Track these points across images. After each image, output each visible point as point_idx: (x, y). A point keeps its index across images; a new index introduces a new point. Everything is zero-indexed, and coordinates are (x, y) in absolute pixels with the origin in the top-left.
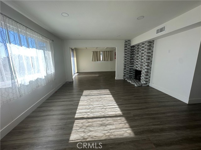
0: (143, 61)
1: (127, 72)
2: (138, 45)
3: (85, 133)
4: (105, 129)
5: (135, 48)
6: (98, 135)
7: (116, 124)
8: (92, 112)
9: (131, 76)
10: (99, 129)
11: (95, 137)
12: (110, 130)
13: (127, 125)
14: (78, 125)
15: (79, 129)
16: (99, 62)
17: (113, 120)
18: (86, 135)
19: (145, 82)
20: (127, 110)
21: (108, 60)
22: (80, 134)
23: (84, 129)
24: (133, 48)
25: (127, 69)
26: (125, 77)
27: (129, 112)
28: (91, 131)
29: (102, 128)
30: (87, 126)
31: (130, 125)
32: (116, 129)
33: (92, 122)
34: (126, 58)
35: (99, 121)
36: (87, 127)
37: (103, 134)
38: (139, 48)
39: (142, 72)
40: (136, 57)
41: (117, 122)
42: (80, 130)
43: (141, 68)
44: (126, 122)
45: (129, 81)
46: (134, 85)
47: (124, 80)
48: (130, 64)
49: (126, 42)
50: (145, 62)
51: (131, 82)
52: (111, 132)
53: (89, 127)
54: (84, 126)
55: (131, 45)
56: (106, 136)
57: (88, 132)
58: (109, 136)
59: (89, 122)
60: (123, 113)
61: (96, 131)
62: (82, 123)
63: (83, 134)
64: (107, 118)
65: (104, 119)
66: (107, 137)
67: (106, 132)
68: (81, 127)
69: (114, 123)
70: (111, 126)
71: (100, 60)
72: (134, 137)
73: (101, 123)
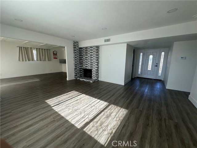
0: (92, 61)
1: (78, 71)
2: (86, 48)
3: (106, 130)
4: (113, 118)
5: (82, 50)
6: (115, 124)
7: (114, 111)
8: (88, 114)
9: (81, 75)
10: (109, 120)
11: (115, 127)
12: (116, 116)
13: (119, 108)
14: (91, 131)
15: (98, 132)
16: (31, 62)
17: (109, 110)
18: (108, 131)
19: (96, 78)
20: (107, 99)
21: (45, 60)
22: (104, 134)
23: (101, 129)
24: (80, 50)
25: (78, 69)
26: (77, 77)
27: (110, 100)
28: (107, 126)
29: (110, 119)
30: (99, 125)
31: (119, 106)
32: (117, 113)
33: (99, 120)
34: (76, 59)
35: (102, 116)
36: (101, 125)
37: (116, 121)
38: (87, 50)
39: (92, 71)
40: (84, 58)
41: (112, 109)
42: (100, 132)
43: (92, 67)
44: (116, 106)
45: (83, 79)
46: (89, 82)
47: (76, 79)
48: (80, 64)
49: (75, 43)
50: (94, 62)
51: (85, 80)
52: (118, 117)
53: (102, 125)
54: (98, 127)
55: (79, 47)
56: (118, 121)
57: (106, 128)
58: (120, 119)
59: (97, 122)
60: (108, 102)
61: (109, 123)
62: (93, 127)
63: (105, 132)
64: (104, 111)
65: (103, 113)
66: (120, 121)
67: (115, 119)
68: (97, 130)
69: (112, 111)
70: (113, 114)
71: (33, 60)
72: (128, 111)
73: (104, 116)
